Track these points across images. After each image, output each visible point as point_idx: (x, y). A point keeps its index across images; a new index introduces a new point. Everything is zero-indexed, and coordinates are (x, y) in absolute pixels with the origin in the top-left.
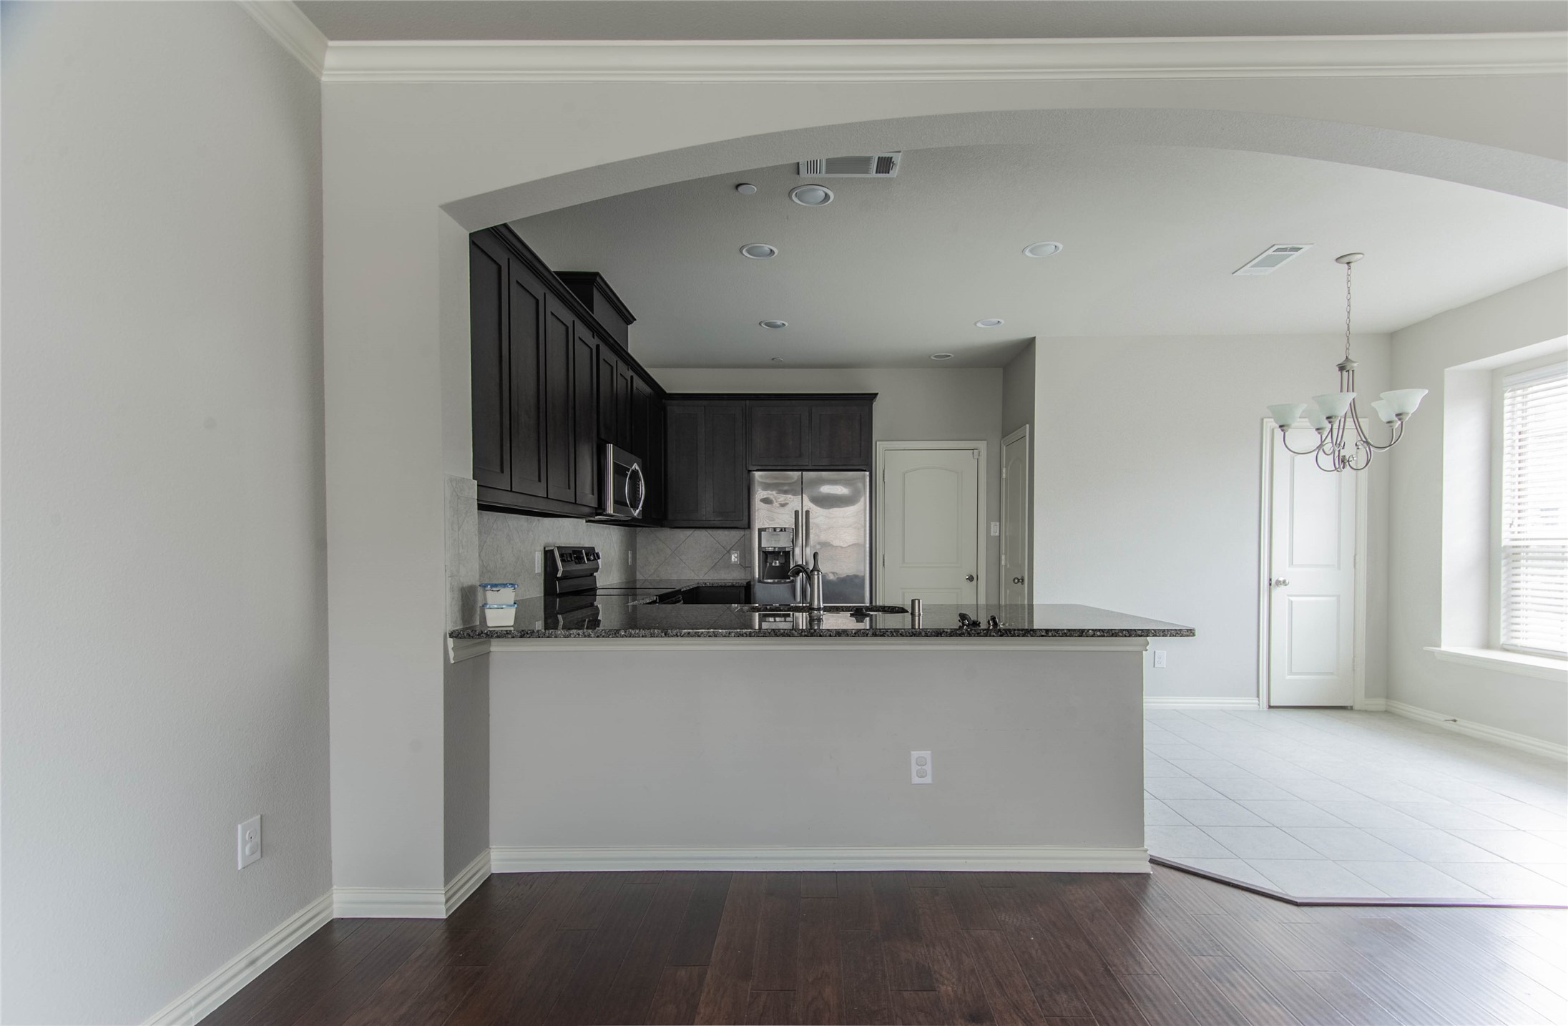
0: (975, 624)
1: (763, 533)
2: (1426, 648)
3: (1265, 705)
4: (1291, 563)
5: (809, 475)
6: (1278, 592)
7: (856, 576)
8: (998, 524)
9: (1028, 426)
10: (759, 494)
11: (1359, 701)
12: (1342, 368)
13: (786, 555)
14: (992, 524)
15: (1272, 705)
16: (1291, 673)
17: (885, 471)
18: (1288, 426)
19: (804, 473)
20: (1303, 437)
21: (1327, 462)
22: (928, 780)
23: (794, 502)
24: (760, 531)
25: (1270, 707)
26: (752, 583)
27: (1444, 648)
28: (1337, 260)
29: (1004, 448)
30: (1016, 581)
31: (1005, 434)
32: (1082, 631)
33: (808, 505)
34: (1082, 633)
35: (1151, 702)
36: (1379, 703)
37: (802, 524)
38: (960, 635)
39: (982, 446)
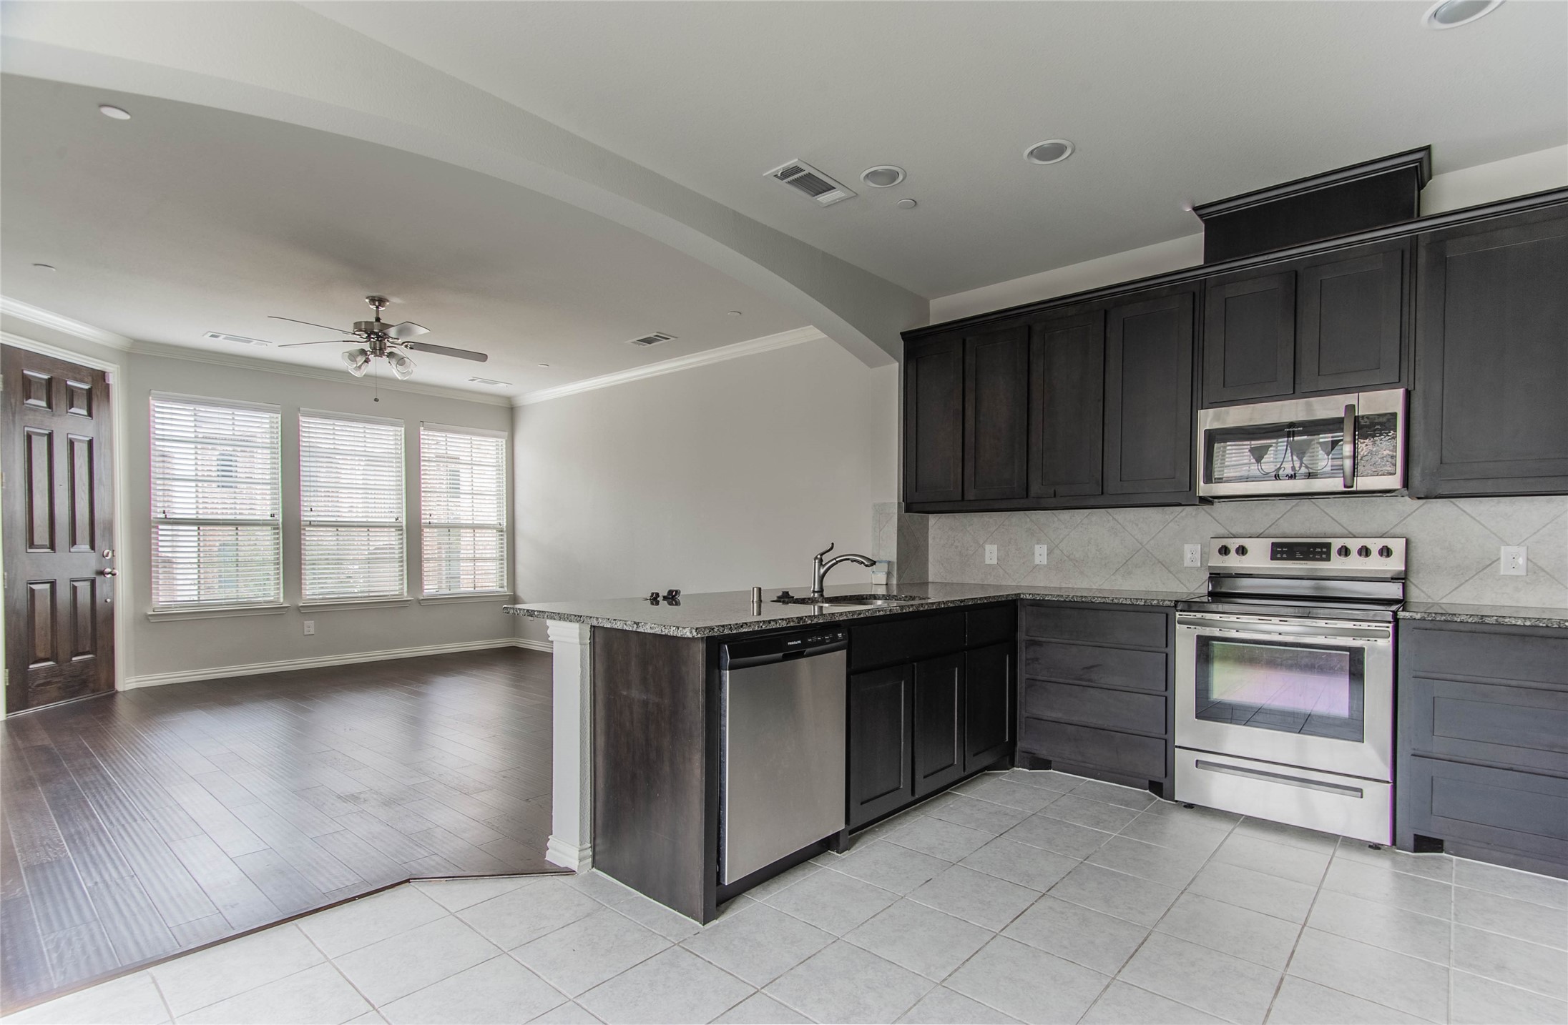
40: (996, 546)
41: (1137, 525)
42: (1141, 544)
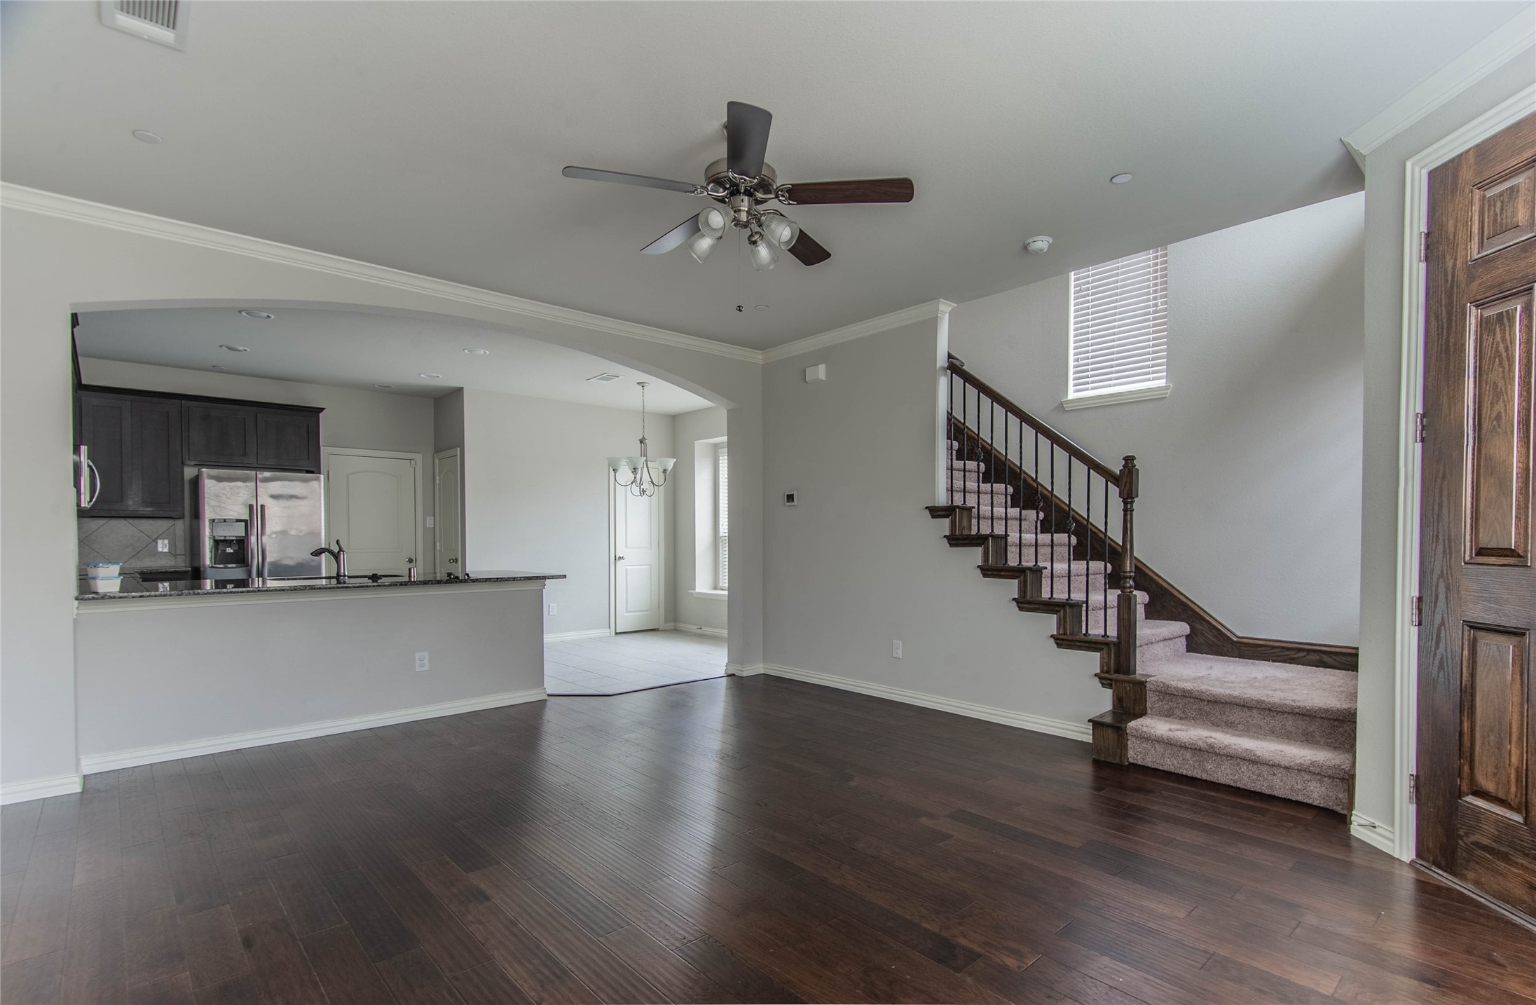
0: (457, 578)
1: (214, 523)
2: (690, 591)
3: (614, 633)
4: (626, 547)
5: (263, 474)
6: (619, 563)
8: (433, 518)
9: (458, 449)
10: (210, 487)
11: (662, 626)
12: (641, 442)
13: (242, 543)
14: (428, 518)
15: (617, 632)
16: (627, 612)
17: (330, 472)
18: (617, 470)
20: (625, 474)
21: (636, 490)
22: (426, 668)
24: (211, 521)
25: (616, 634)
26: (202, 569)
27: (697, 590)
28: (638, 383)
29: (437, 461)
30: (451, 561)
31: (437, 450)
32: (515, 578)
33: (264, 499)
34: (514, 579)
35: (548, 638)
36: (671, 625)
37: (255, 515)
38: (451, 583)
39: (418, 457)
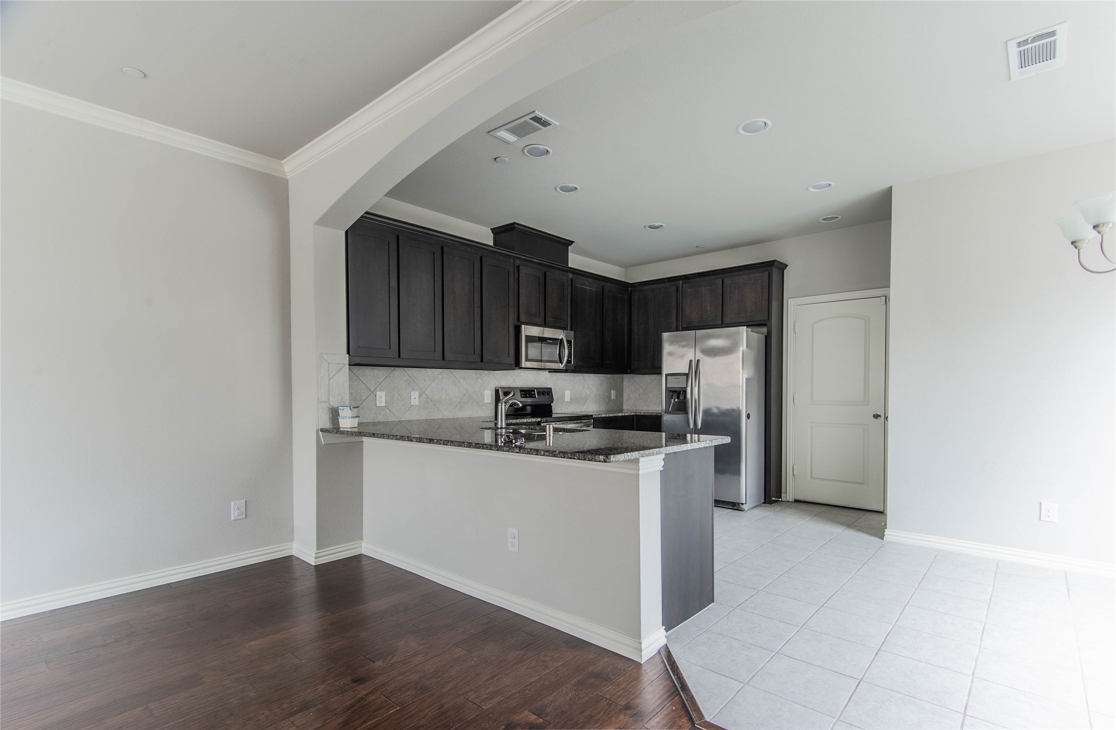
1: (668, 377)
5: (700, 332)
7: (733, 410)
10: (667, 348)
13: (681, 392)
17: (796, 323)
19: (696, 331)
22: (516, 549)
23: (690, 354)
24: (667, 375)
26: (660, 414)
33: (699, 355)
37: (695, 369)
40: (384, 392)
41: (465, 380)
42: (467, 390)
